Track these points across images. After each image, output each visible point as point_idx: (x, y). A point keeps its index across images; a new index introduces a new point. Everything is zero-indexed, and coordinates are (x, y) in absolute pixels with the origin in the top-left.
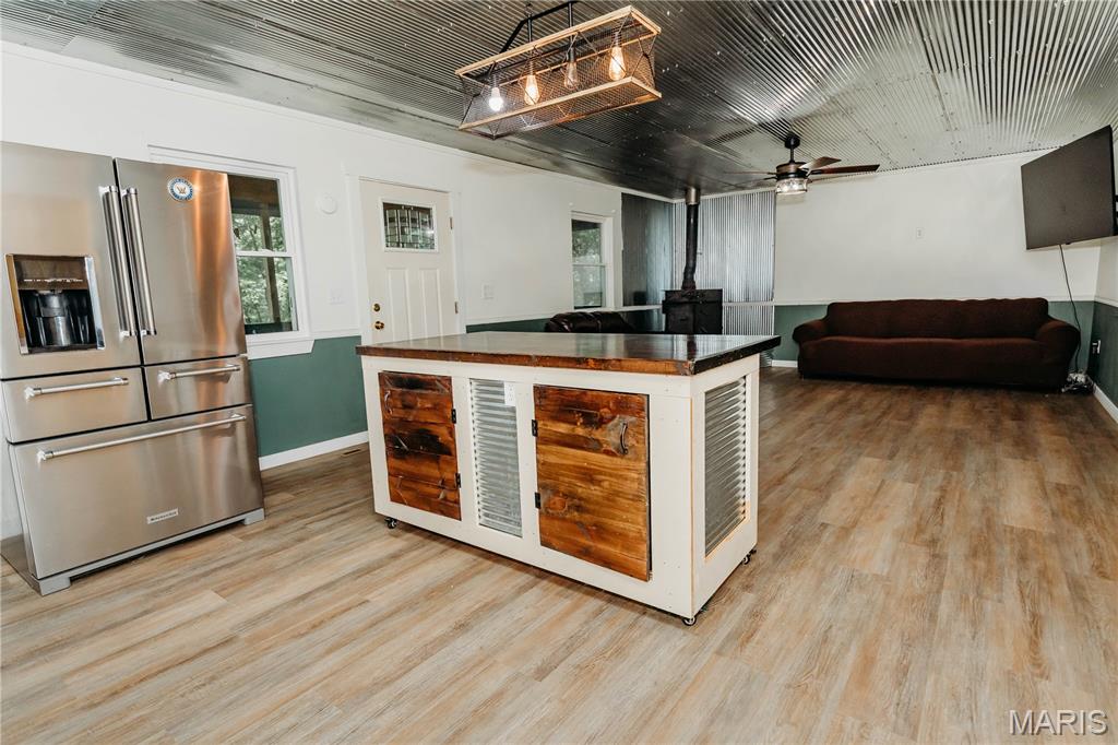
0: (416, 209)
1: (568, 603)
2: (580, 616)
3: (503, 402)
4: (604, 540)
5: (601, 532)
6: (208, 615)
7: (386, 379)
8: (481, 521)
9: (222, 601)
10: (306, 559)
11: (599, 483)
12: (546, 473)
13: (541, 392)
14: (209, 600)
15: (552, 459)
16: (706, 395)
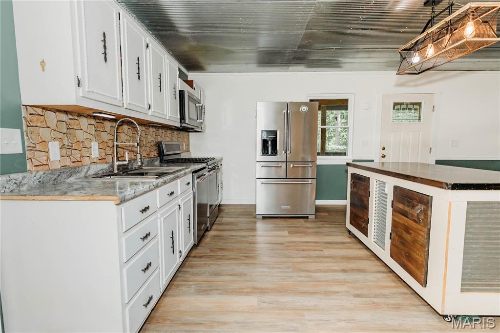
1: (394, 284)
2: (394, 290)
3: (384, 191)
4: (410, 261)
5: (409, 257)
6: (283, 236)
7: (354, 176)
8: (375, 240)
9: (288, 234)
10: (316, 233)
11: (410, 234)
12: (395, 224)
13: (396, 188)
14: (286, 233)
15: (397, 219)
16: (469, 203)
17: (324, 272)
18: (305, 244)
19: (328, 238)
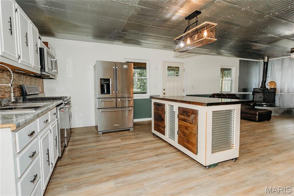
0: (176, 67)
1: (181, 157)
2: (182, 160)
3: (173, 110)
4: (189, 144)
5: (188, 142)
6: (118, 142)
7: (155, 104)
8: (169, 137)
9: (121, 141)
10: (137, 138)
11: (188, 130)
12: (180, 127)
13: (179, 108)
14: (119, 140)
15: (181, 124)
16: (213, 112)
17: (147, 158)
18: (132, 145)
19: (144, 139)
